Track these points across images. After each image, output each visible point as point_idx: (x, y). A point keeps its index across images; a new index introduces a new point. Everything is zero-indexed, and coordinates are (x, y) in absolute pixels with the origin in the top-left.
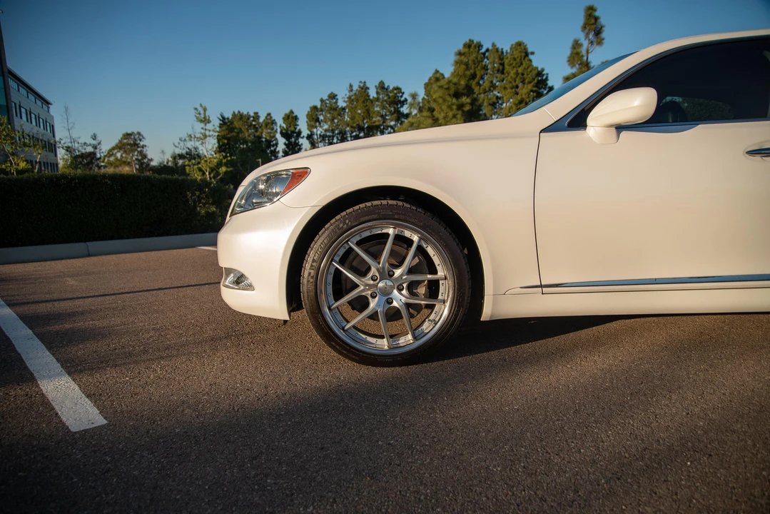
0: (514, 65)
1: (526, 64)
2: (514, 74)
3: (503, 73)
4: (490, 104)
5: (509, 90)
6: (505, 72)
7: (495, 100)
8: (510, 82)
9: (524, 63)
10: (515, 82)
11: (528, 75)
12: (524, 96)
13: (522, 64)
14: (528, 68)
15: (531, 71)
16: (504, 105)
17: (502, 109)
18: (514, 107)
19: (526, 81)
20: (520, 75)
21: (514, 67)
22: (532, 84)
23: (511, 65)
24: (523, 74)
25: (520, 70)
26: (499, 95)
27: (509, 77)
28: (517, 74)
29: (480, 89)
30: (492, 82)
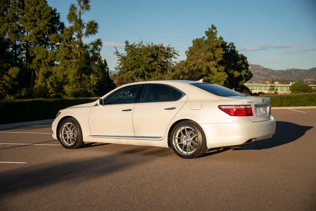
0: (32, 3)
1: (42, 3)
2: (33, 10)
3: (23, 8)
4: (13, 32)
5: (29, 23)
6: (25, 7)
7: (17, 29)
8: (30, 17)
9: (40, 3)
10: (34, 17)
11: (44, 12)
12: (41, 29)
13: (38, 3)
14: (44, 7)
15: (46, 10)
16: (26, 34)
17: (24, 36)
18: (34, 36)
19: (43, 17)
20: (38, 11)
21: (32, 5)
22: (47, 20)
23: (30, 3)
24: (40, 11)
25: (37, 8)
26: (21, 25)
27: (28, 13)
28: (35, 11)
29: (4, 19)
30: (14, 14)
